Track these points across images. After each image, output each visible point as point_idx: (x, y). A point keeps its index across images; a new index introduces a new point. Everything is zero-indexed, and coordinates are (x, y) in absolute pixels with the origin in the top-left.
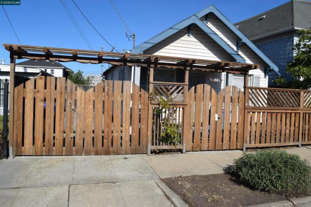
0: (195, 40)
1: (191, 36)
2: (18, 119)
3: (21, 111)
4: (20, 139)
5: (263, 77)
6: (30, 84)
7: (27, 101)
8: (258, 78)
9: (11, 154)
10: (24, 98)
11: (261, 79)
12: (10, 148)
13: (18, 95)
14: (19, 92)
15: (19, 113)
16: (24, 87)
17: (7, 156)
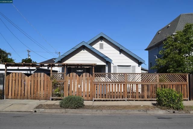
0: (87, 52)
1: (85, 50)
2: (7, 87)
3: (8, 84)
4: (7, 93)
5: (138, 66)
6: (11, 75)
7: (10, 80)
8: (134, 67)
9: (4, 98)
10: (9, 80)
11: (136, 68)
12: (4, 96)
13: (7, 79)
14: (7, 78)
15: (7, 85)
16: (9, 76)
17: (4, 99)
